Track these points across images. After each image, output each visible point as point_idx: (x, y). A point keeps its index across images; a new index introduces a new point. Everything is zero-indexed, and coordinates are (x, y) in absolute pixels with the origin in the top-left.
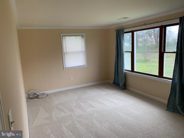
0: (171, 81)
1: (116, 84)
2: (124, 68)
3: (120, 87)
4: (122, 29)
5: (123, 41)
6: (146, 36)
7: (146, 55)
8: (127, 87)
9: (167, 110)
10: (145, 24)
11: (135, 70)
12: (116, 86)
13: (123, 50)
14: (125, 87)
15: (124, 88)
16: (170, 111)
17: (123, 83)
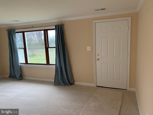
0: (55, 66)
1: (12, 77)
2: (19, 62)
3: (17, 79)
4: (13, 30)
5: (15, 39)
6: (30, 35)
7: (33, 51)
8: (24, 77)
9: (54, 85)
10: (33, 27)
11: (29, 62)
12: (13, 78)
13: (16, 47)
14: (22, 78)
15: (20, 79)
16: (56, 85)
17: (19, 75)
